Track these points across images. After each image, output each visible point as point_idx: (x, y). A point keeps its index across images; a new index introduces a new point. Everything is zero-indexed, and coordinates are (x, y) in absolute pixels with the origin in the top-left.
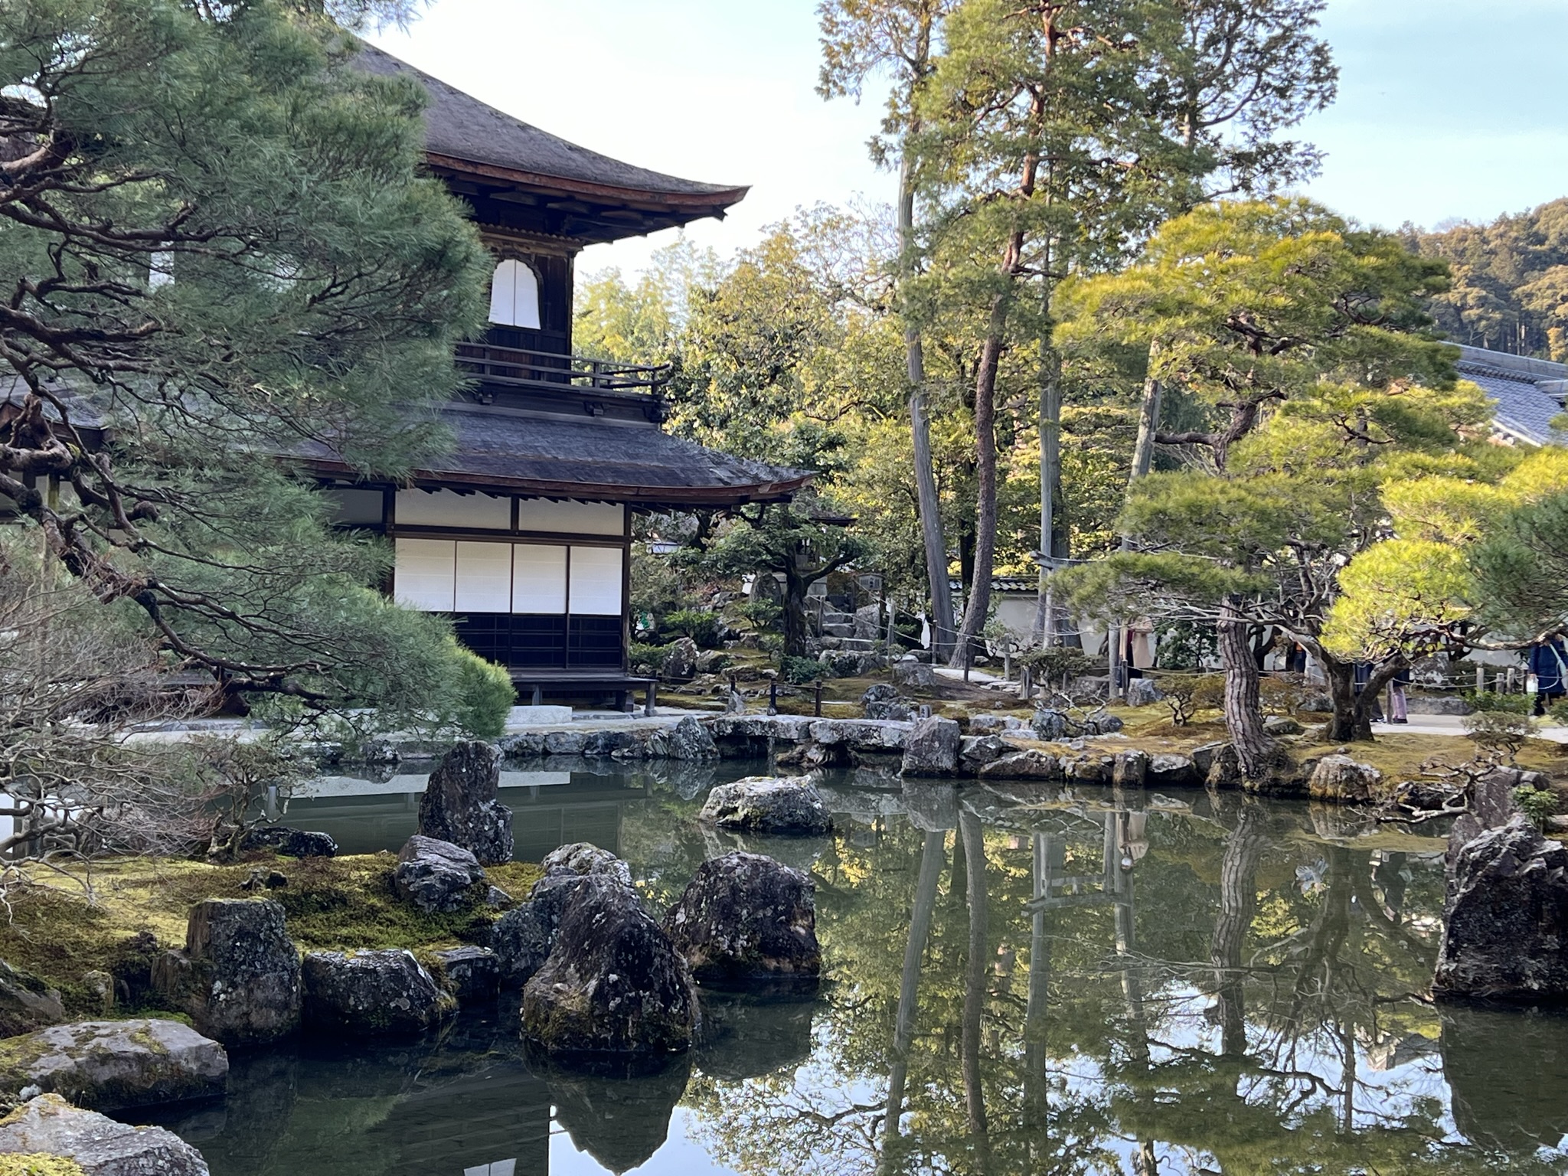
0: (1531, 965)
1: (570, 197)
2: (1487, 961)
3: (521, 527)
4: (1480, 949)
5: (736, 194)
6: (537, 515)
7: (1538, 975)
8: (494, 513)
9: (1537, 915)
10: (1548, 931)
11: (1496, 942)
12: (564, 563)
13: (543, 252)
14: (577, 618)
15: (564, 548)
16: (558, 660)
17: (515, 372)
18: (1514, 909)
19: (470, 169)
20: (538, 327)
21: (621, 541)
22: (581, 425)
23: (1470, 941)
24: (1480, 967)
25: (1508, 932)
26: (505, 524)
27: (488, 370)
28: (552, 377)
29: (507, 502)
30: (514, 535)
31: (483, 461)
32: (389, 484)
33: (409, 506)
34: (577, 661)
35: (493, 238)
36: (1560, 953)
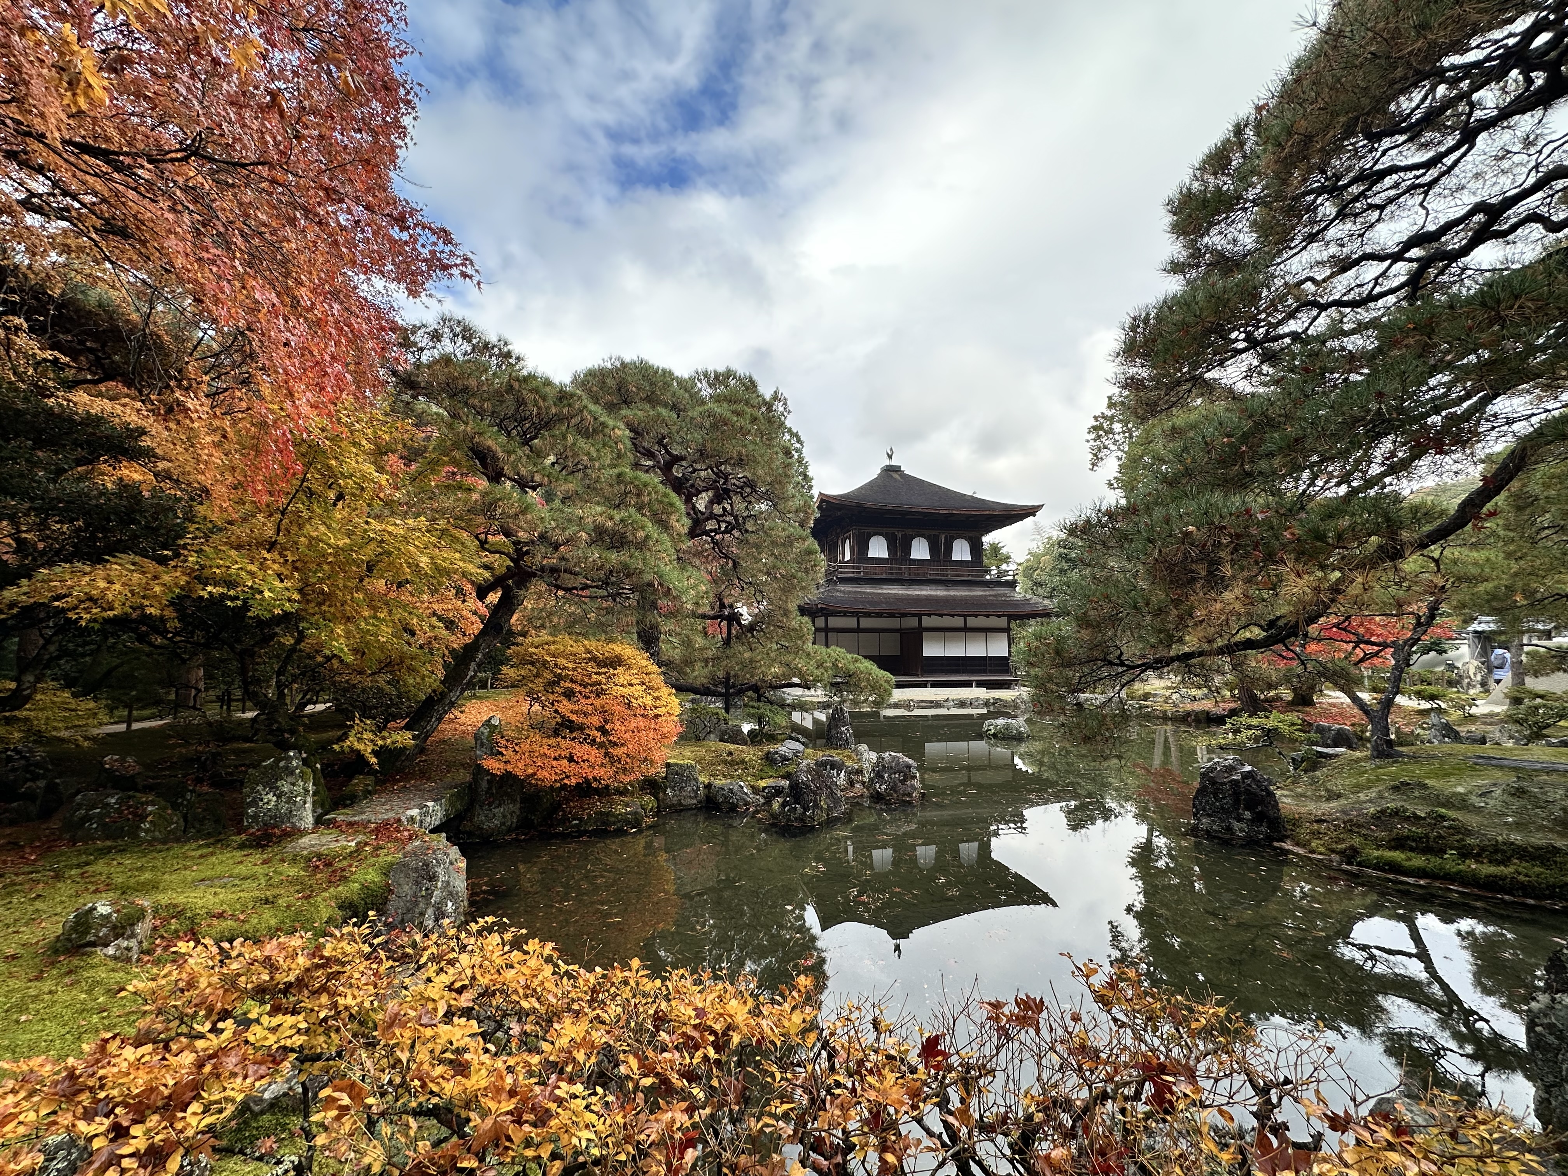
0: (1236, 825)
2: (1213, 821)
3: (968, 626)
4: (1209, 816)
5: (1040, 507)
6: (972, 622)
7: (1241, 830)
8: (958, 622)
9: (1237, 802)
10: (1245, 809)
11: (1218, 812)
12: (985, 638)
13: (971, 535)
14: (991, 657)
15: (984, 634)
16: (984, 672)
17: (963, 576)
18: (1224, 798)
20: (970, 559)
21: (1007, 630)
23: (1204, 811)
24: (1210, 823)
25: (1223, 808)
26: (962, 625)
27: (950, 576)
28: (972, 576)
29: (960, 619)
30: (966, 629)
31: (946, 606)
32: (919, 616)
33: (927, 622)
34: (992, 672)
35: (953, 533)
36: (1253, 821)
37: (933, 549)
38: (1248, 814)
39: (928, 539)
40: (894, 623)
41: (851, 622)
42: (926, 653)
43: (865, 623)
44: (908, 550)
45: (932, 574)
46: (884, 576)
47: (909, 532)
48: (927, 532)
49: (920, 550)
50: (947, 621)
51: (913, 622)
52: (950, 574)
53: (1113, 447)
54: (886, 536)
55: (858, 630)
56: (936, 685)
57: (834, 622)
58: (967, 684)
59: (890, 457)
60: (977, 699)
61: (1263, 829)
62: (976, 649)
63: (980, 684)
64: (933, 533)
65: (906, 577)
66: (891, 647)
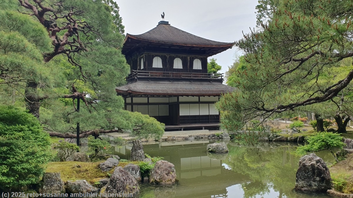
0: (313, 183)
1: (204, 47)
2: (304, 182)
3: (201, 101)
4: (303, 180)
5: (233, 44)
6: (202, 99)
7: (315, 185)
8: (196, 99)
9: (314, 173)
10: (317, 176)
11: (306, 178)
12: (208, 107)
13: (202, 57)
14: (211, 115)
15: (208, 104)
16: (208, 122)
17: (198, 77)
18: (308, 172)
19: (186, 45)
20: (201, 69)
22: (208, 84)
23: (301, 178)
24: (303, 184)
25: (308, 177)
26: (198, 100)
27: (192, 77)
28: (203, 77)
29: (198, 97)
30: (199, 102)
31: (190, 91)
32: (177, 96)
33: (181, 99)
34: (211, 122)
35: (193, 56)
36: (320, 181)
37: (184, 64)
38: (318, 179)
39: (182, 58)
40: (166, 100)
41: (144, 100)
42: (181, 114)
43: (152, 100)
44: (172, 64)
45: (183, 75)
46: (161, 77)
47: (173, 55)
48: (181, 55)
49: (178, 64)
50: (190, 99)
51: (174, 100)
52: (192, 76)
53: (267, 16)
54: (162, 57)
55: (148, 104)
56: (185, 129)
57: (136, 100)
58: (200, 128)
59: (163, 17)
60: (205, 135)
61: (324, 184)
62: (204, 111)
63: (206, 128)
64: (184, 56)
65: (171, 77)
66: (165, 112)
